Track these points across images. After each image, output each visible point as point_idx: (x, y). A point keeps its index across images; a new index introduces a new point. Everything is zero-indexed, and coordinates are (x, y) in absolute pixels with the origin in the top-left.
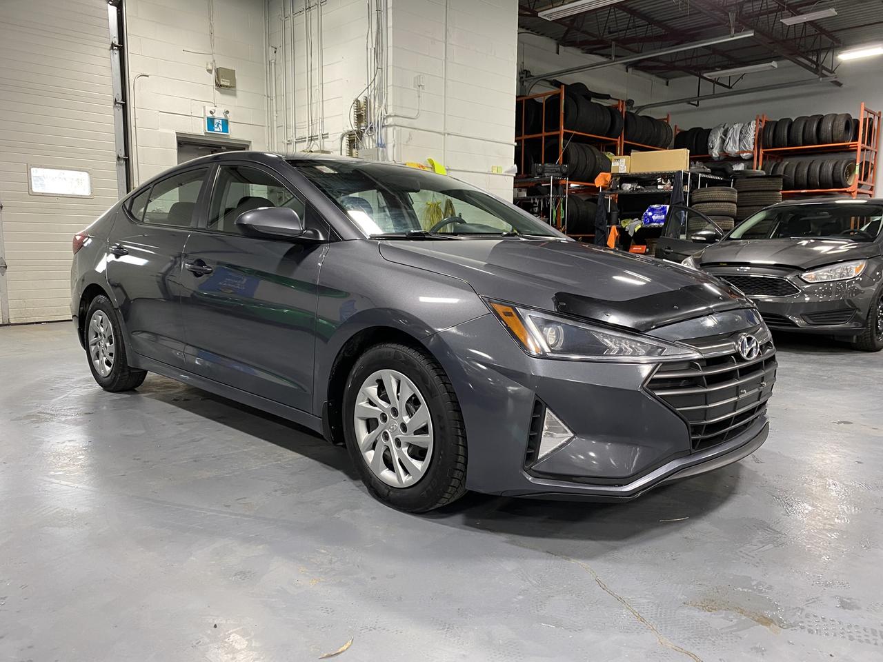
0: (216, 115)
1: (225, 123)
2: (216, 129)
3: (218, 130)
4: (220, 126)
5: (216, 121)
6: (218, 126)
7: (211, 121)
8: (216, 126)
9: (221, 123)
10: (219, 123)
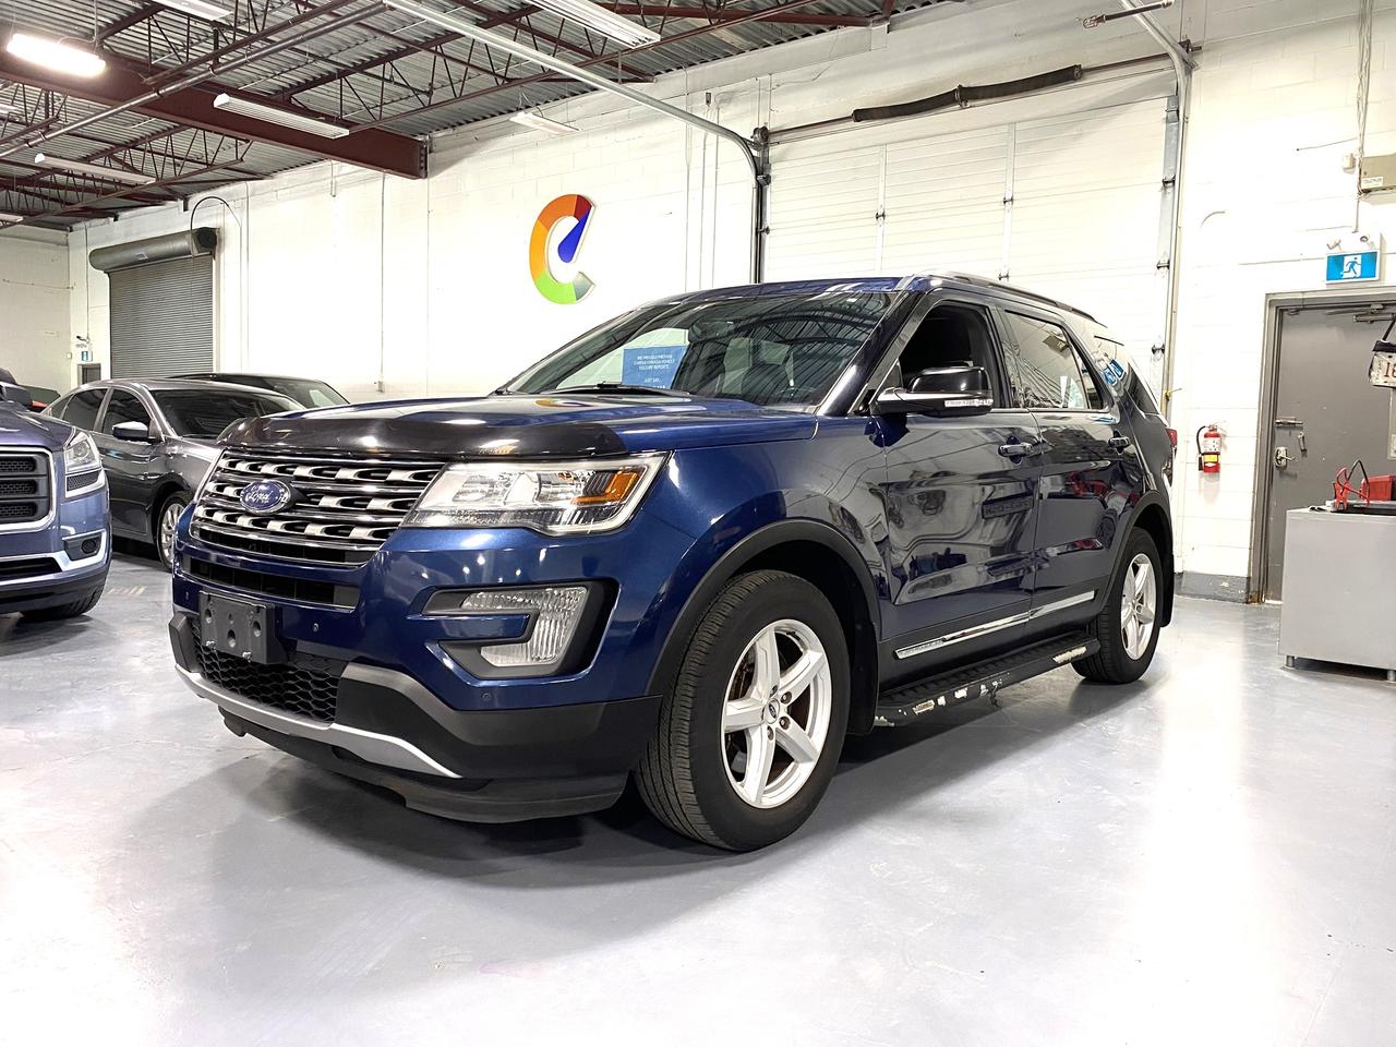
0: (1345, 248)
1: (1370, 259)
2: (1346, 275)
3: (1352, 274)
4: (1358, 268)
5: (1347, 259)
6: (1352, 267)
7: (1336, 263)
8: (1346, 268)
9: (1359, 260)
10: (1354, 263)
